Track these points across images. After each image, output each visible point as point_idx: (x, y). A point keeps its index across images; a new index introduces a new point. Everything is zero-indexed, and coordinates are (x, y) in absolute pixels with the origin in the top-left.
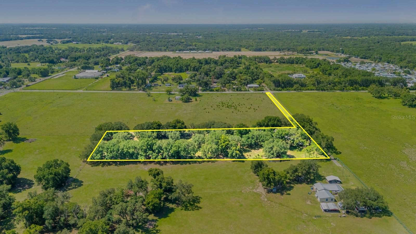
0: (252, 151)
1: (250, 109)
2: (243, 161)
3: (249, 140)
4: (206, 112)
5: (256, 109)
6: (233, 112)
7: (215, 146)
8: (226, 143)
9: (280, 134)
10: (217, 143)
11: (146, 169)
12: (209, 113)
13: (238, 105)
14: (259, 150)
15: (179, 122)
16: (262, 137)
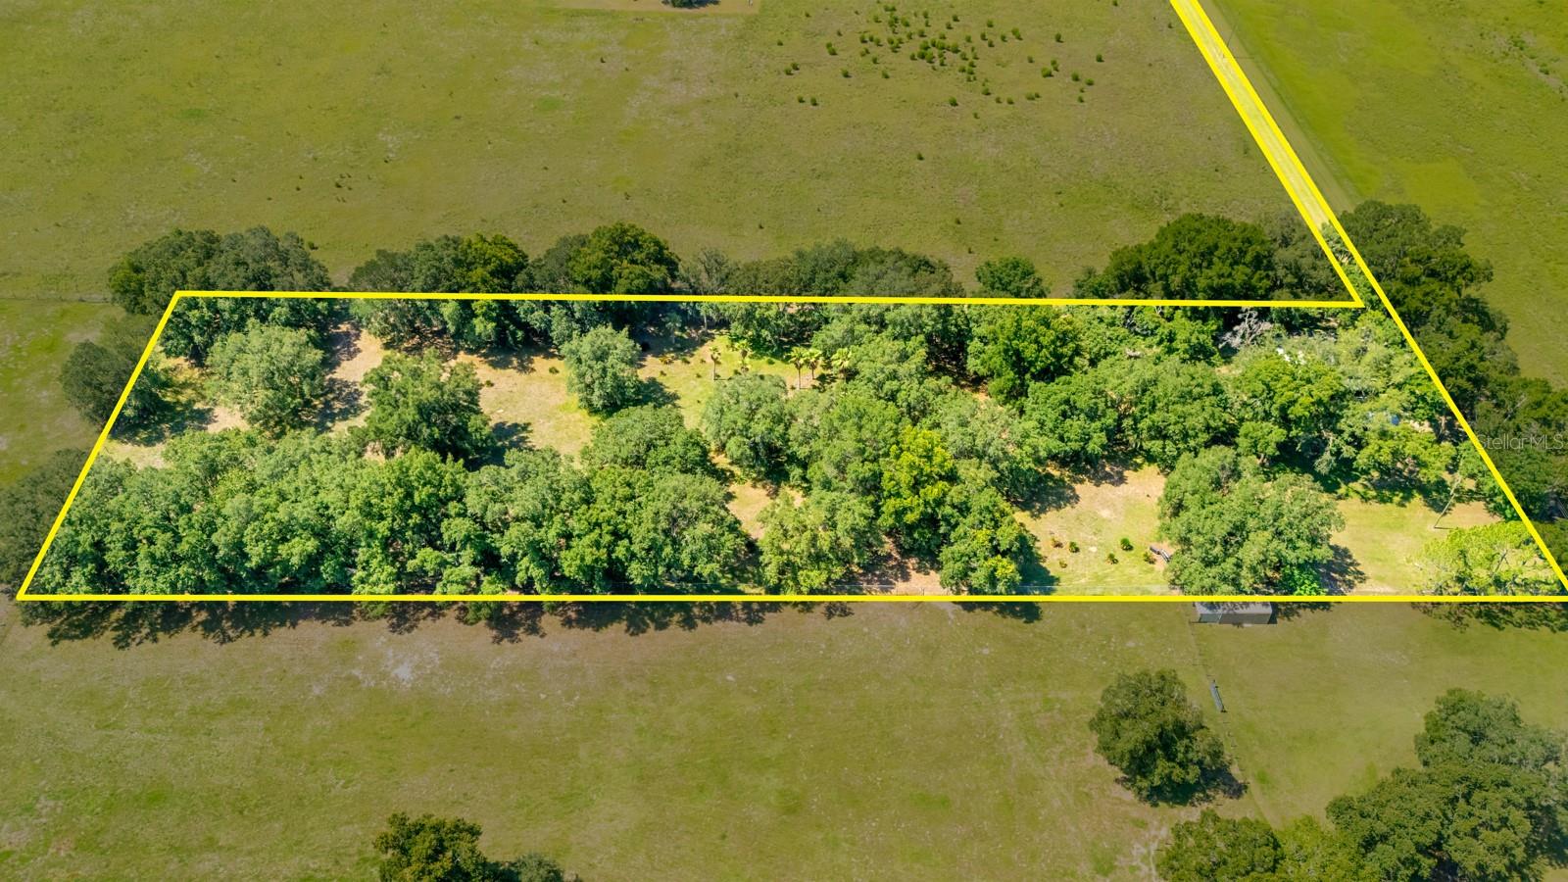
0: (1077, 487)
1: (1050, 75)
4: (801, 101)
5: (1085, 76)
6: (954, 104)
7: (854, 510)
11: (404, 672)
12: (814, 104)
13: (983, 37)
14: (1122, 480)
15: (625, 244)
16: (1153, 407)
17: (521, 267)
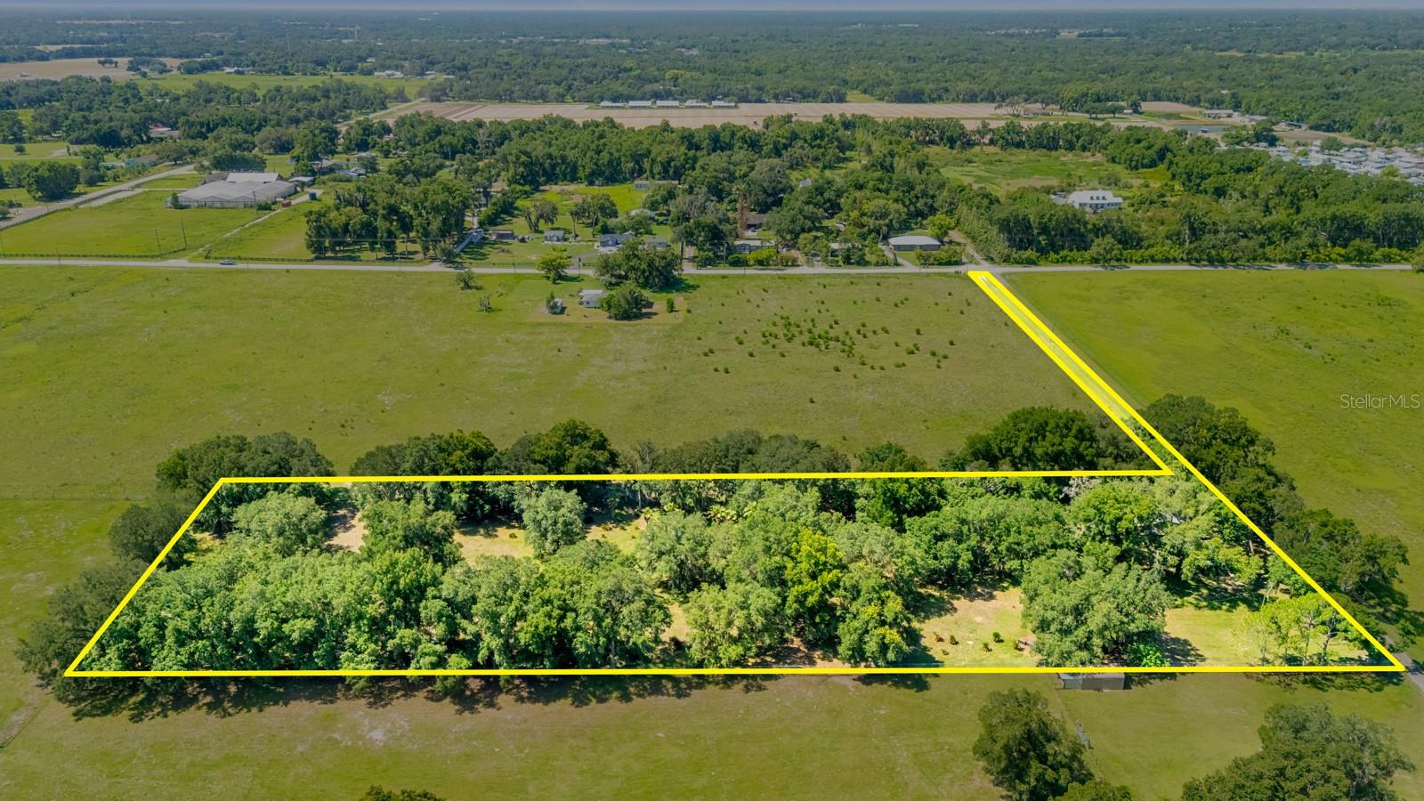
0: (955, 602)
1: (912, 353)
2: (919, 683)
3: (945, 547)
4: (716, 370)
5: (941, 353)
6: (837, 370)
7: (764, 598)
8: (827, 577)
9: (1108, 519)
10: (776, 579)
11: (378, 735)
12: (727, 372)
13: (859, 332)
14: (992, 597)
15: (576, 435)
16: (1008, 530)
17: (491, 454)
